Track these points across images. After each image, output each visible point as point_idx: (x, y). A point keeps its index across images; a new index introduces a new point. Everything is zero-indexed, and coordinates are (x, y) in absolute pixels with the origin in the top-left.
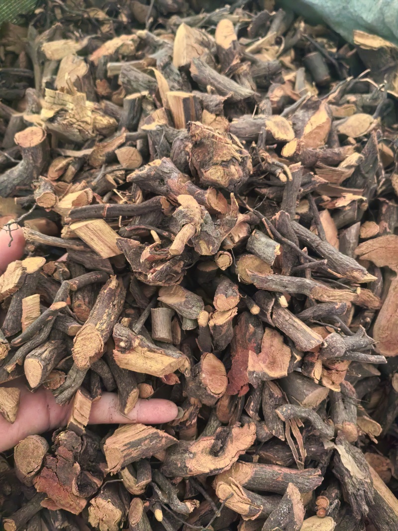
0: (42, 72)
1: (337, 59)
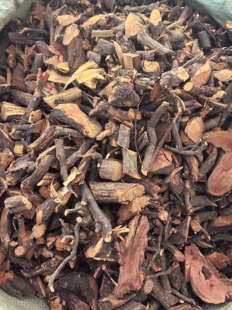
1: (216, 36)
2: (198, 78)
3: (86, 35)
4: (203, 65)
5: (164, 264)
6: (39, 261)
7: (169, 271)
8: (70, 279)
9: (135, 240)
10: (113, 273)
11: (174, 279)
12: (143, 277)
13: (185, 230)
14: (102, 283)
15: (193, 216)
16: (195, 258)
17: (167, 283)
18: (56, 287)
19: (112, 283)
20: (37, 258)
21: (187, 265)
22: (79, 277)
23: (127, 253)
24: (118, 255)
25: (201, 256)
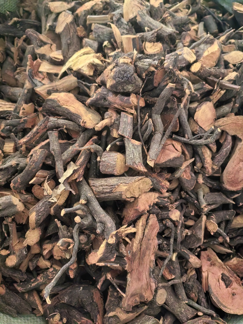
0: (46, 21)
1: (223, 20)
2: (207, 59)
3: (81, 21)
4: (211, 46)
5: (178, 271)
6: (35, 273)
7: (184, 279)
8: (70, 292)
9: (144, 243)
10: (120, 284)
11: (190, 288)
12: (154, 286)
13: (200, 231)
14: (108, 296)
15: (208, 215)
16: (213, 264)
17: (182, 293)
18: (55, 303)
19: (119, 295)
20: (33, 270)
21: (204, 272)
22: (81, 289)
23: (135, 258)
24: (124, 260)
25: (219, 263)
